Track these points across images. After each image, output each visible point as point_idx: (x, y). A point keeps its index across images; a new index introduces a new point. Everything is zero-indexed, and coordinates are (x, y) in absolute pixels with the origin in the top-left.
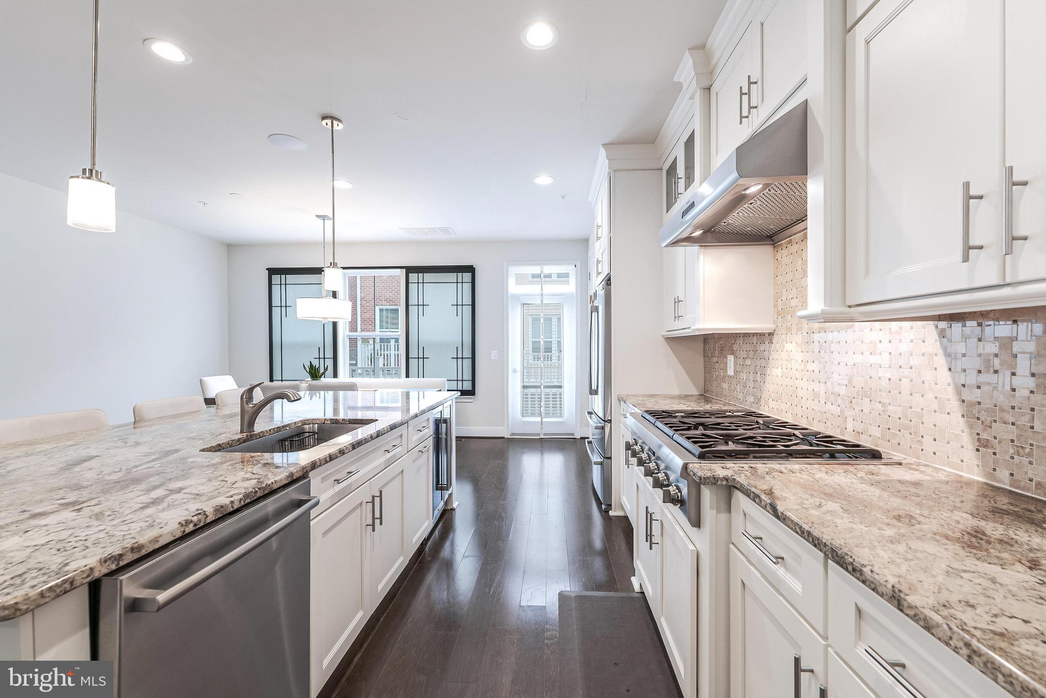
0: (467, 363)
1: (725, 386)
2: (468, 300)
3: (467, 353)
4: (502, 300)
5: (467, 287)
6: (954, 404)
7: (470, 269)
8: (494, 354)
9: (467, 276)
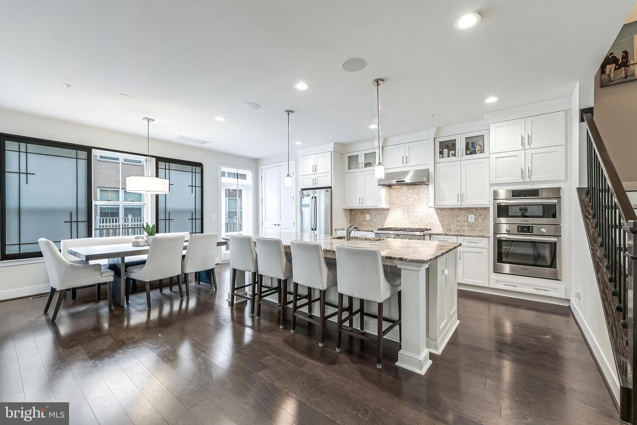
0: (198, 222)
1: (365, 223)
2: (198, 184)
3: (198, 216)
4: (218, 185)
5: (198, 176)
6: (438, 220)
7: (200, 165)
8: (213, 216)
9: (198, 169)
